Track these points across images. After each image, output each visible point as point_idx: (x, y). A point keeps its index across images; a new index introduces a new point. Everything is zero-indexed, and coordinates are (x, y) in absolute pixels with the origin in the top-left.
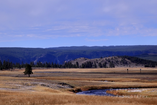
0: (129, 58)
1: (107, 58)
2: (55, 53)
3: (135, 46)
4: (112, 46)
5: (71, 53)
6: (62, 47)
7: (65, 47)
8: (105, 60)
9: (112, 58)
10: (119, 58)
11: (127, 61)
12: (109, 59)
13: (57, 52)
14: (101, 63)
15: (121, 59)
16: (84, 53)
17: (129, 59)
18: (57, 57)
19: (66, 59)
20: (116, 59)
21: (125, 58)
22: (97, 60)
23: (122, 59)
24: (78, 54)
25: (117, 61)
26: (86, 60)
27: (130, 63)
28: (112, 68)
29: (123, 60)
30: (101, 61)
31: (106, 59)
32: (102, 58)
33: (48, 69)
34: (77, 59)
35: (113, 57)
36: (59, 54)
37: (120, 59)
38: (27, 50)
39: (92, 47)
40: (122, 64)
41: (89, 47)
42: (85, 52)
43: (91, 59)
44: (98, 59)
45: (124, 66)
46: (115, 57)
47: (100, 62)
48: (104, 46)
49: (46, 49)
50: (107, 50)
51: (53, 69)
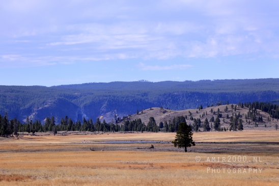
0: (265, 107)
1: (215, 109)
2: (75, 97)
3: (260, 79)
4: (207, 81)
5: (114, 97)
6: (90, 84)
7: (97, 83)
8: (209, 113)
9: (227, 108)
10: (243, 107)
11: (261, 115)
12: (219, 110)
13: (81, 96)
14: (202, 121)
15: (248, 111)
16: (145, 97)
17: (265, 110)
18: (82, 106)
19: (103, 112)
20: (236, 109)
21: (256, 109)
22: (191, 114)
23: (250, 110)
24: (130, 100)
25: (239, 114)
26: (164, 112)
27: (269, 120)
28: (236, 130)
29: (251, 113)
30: (201, 114)
31: (212, 110)
32: (202, 108)
33: (95, 134)
34: (144, 111)
35: (229, 106)
36: (85, 99)
37: (245, 112)
38: (12, 92)
39: (158, 83)
40: (250, 122)
41: (152, 83)
42: (145, 94)
43: (177, 111)
44: (193, 111)
45: (257, 125)
46: (232, 106)
47: (199, 117)
48: (187, 81)
49: (53, 88)
50: (197, 91)
51: (107, 135)
